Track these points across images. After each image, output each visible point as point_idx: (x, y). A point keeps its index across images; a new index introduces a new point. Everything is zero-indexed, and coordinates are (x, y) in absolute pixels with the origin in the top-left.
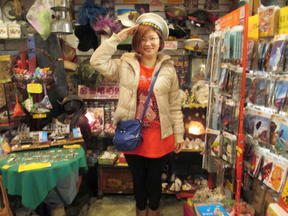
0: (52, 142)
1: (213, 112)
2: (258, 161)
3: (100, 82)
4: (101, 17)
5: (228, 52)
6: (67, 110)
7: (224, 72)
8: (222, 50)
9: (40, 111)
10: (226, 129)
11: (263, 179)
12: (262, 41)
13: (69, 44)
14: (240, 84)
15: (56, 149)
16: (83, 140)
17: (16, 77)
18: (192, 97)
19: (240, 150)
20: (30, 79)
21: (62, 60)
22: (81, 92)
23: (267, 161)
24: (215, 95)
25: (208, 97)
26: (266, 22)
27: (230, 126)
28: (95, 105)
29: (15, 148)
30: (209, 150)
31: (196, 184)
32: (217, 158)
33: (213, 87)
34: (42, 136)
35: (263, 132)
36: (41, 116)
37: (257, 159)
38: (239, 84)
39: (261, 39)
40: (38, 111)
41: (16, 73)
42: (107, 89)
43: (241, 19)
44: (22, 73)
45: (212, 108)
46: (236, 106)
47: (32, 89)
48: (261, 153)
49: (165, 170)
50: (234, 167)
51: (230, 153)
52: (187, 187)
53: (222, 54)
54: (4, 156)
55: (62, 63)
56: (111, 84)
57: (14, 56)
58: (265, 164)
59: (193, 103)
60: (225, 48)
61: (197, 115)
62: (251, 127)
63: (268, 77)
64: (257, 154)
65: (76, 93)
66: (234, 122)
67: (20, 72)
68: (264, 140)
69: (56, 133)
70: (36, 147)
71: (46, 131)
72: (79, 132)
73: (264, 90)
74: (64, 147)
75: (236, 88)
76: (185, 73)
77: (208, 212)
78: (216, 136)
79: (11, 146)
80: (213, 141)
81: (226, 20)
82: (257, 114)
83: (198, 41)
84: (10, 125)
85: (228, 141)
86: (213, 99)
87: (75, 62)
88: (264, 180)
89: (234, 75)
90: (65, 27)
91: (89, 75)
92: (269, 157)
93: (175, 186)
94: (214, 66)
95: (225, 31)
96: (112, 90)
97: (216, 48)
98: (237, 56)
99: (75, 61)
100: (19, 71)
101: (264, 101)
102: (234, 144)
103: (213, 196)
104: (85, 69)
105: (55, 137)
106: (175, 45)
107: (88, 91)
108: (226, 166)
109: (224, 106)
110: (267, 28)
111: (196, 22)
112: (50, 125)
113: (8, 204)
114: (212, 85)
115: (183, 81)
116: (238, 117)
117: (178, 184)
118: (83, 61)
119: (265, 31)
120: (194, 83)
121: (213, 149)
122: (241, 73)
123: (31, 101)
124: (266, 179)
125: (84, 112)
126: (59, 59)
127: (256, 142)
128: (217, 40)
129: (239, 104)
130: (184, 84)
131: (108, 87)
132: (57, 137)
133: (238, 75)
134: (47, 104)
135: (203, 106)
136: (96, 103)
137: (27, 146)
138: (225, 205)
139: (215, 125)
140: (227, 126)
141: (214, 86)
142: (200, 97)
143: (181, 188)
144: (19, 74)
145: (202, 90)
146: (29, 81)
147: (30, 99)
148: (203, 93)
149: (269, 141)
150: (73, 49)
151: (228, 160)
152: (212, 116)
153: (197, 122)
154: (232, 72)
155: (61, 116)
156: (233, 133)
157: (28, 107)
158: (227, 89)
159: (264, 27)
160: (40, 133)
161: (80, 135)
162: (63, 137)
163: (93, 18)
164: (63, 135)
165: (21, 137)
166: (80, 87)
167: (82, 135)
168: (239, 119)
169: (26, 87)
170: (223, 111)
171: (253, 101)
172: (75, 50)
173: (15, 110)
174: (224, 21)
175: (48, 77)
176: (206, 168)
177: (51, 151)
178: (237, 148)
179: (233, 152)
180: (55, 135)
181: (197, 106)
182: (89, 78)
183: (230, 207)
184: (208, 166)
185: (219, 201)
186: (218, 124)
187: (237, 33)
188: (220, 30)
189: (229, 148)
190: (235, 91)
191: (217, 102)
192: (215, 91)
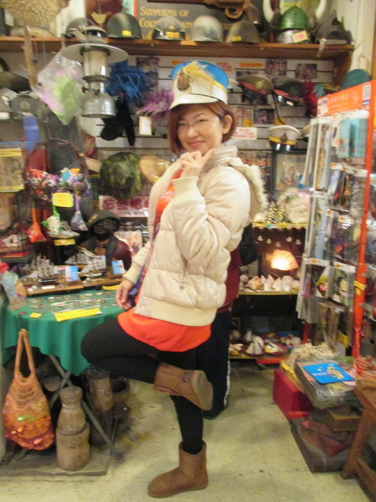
0: (85, 282)
1: (316, 234)
3: (137, 191)
5: (347, 148)
6: (98, 233)
7: (336, 175)
8: (334, 144)
9: (65, 235)
10: (340, 257)
13: (83, 129)
14: (363, 193)
15: (94, 291)
17: (33, 182)
18: (280, 213)
20: (56, 185)
22: (104, 205)
24: (320, 210)
25: (307, 214)
27: (346, 253)
28: (127, 227)
29: (34, 289)
30: (313, 289)
32: (323, 300)
33: (317, 198)
34: (70, 272)
36: (64, 243)
38: (361, 194)
40: (62, 234)
41: (31, 176)
42: (146, 201)
43: (365, 101)
44: (41, 176)
45: (315, 229)
46: (354, 226)
47: (60, 201)
49: (235, 325)
50: (351, 310)
51: (345, 292)
52: (273, 348)
53: (333, 149)
54: (23, 301)
59: (282, 222)
60: (341, 142)
61: (289, 240)
66: (352, 247)
67: (38, 175)
69: (90, 268)
70: (62, 288)
71: (72, 265)
72: (121, 266)
74: (104, 288)
75: (356, 199)
77: (320, 372)
78: (321, 269)
79: (27, 287)
80: (319, 275)
81: (338, 100)
83: (286, 129)
85: (342, 275)
86: (318, 216)
87: (94, 158)
89: (353, 181)
91: (121, 179)
93: (254, 347)
94: (319, 166)
95: (339, 117)
97: (323, 140)
100: (36, 174)
102: (355, 276)
104: (115, 170)
105: (88, 273)
106: (253, 133)
107: (115, 205)
108: (338, 310)
109: (335, 224)
111: (285, 99)
112: (76, 256)
114: (317, 195)
116: (358, 240)
117: (259, 344)
120: (280, 193)
121: (319, 286)
122: (365, 178)
123: (57, 219)
126: (81, 155)
128: (324, 129)
129: (359, 222)
131: (146, 198)
132: (91, 273)
133: (360, 180)
134: (79, 225)
135: (298, 227)
136: (129, 223)
137: (51, 288)
139: (319, 252)
141: (319, 196)
142: (292, 213)
143: (263, 350)
144: (37, 177)
145: (294, 203)
146: (55, 189)
147: (56, 216)
148: (297, 206)
150: (91, 137)
151: (342, 301)
152: (315, 239)
153: (284, 251)
154: (350, 176)
155: (87, 242)
156: (348, 263)
157: (54, 228)
158: (341, 200)
160: (67, 269)
161: (123, 271)
162: (100, 274)
164: (99, 272)
165: (40, 274)
166: (101, 198)
168: (359, 245)
169: (50, 197)
170: (334, 232)
172: (95, 139)
173: (32, 232)
174: (334, 100)
175: (80, 183)
176: (304, 317)
177: (87, 295)
178: (357, 283)
179: (350, 290)
180: (88, 271)
181: (289, 227)
182: (122, 184)
184: (307, 314)
185: (330, 359)
186: (325, 252)
187: (361, 120)
188: (326, 115)
189: (344, 285)
190: (355, 203)
191: (324, 219)
192: (320, 203)
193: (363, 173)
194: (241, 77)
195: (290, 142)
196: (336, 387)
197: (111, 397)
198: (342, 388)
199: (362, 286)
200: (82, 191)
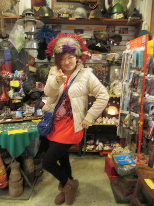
0: (24, 118)
1: (124, 100)
2: (151, 130)
5: (135, 63)
6: (32, 98)
7: (132, 75)
8: (131, 62)
9: (17, 98)
10: (133, 110)
13: (30, 54)
17: (3, 76)
18: (111, 91)
19: (141, 123)
22: (38, 86)
24: (126, 90)
25: (121, 91)
27: (135, 108)
29: (2, 121)
30: (121, 124)
31: (112, 146)
32: (126, 128)
33: (124, 85)
34: (18, 114)
36: (17, 101)
37: (151, 128)
38: (141, 83)
41: (2, 74)
43: (143, 43)
44: (6, 74)
45: (124, 98)
46: (139, 97)
47: (13, 84)
48: (153, 125)
49: (92, 138)
50: (137, 133)
51: (135, 125)
52: (107, 148)
53: (131, 64)
55: (28, 67)
59: (111, 94)
60: (133, 61)
61: (114, 102)
62: (147, 109)
64: (151, 126)
66: (138, 106)
69: (27, 112)
70: (14, 120)
71: (20, 111)
72: (40, 112)
74: (33, 121)
75: (139, 85)
77: (122, 160)
78: (125, 115)
80: (125, 118)
81: (133, 43)
82: (151, 101)
83: (115, 55)
85: (134, 118)
86: (125, 92)
89: (138, 77)
90: (34, 45)
91: (45, 75)
93: (99, 147)
94: (125, 71)
95: (133, 50)
97: (127, 60)
98: (141, 66)
99: (34, 66)
102: (138, 119)
104: (42, 71)
105: (26, 114)
106: (100, 57)
107: (43, 86)
108: (132, 133)
109: (132, 96)
111: (113, 43)
112: (22, 107)
114: (124, 83)
116: (140, 103)
117: (101, 146)
118: (39, 66)
120: (111, 82)
121: (124, 122)
122: (143, 76)
123: (12, 92)
126: (27, 65)
127: (150, 118)
128: (127, 55)
129: (141, 95)
133: (141, 77)
134: (22, 94)
135: (118, 97)
137: (10, 120)
138: (131, 156)
139: (125, 108)
140: (133, 108)
142: (116, 91)
143: (103, 148)
144: (4, 74)
145: (117, 86)
146: (12, 79)
147: (12, 90)
148: (118, 88)
150: (33, 58)
151: (133, 129)
152: (124, 102)
153: (113, 107)
154: (137, 75)
155: (28, 102)
156: (136, 113)
157: (11, 95)
158: (133, 86)
160: (17, 112)
161: (41, 114)
162: (31, 115)
163: (48, 38)
165: (5, 114)
166: (37, 83)
168: (141, 105)
169: (10, 83)
170: (131, 99)
171: (149, 93)
172: (35, 59)
173: (2, 97)
176: (119, 135)
178: (139, 122)
179: (137, 124)
181: (114, 96)
182: (44, 77)
183: (135, 157)
184: (120, 134)
185: (128, 154)
186: (128, 108)
187: (141, 51)
188: (129, 49)
189: (134, 122)
190: (139, 87)
191: (127, 93)
192: (126, 87)
193: (142, 74)
194: (95, 33)
195: (116, 61)
196: (128, 166)
197: (33, 167)
198: (130, 167)
200: (24, 80)
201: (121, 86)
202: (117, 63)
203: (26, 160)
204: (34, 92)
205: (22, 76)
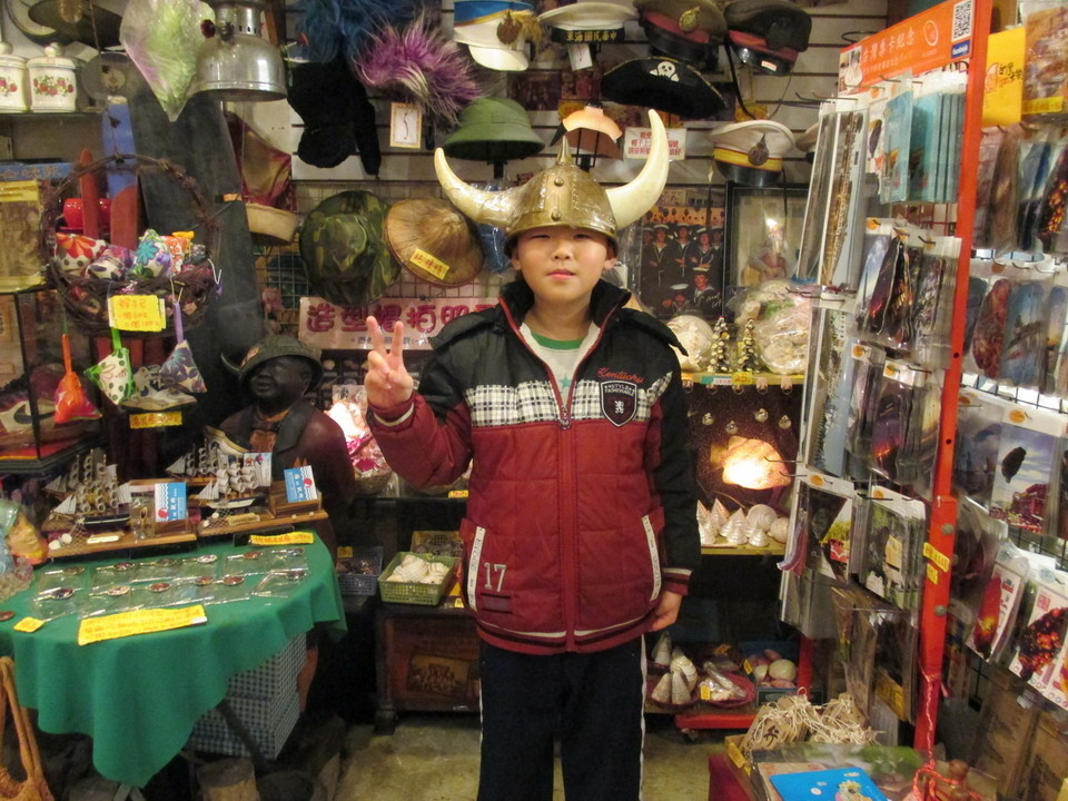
0: (206, 523)
1: (826, 404)
2: (1009, 601)
3: (383, 286)
4: (391, 31)
5: (904, 177)
6: (259, 394)
7: (879, 249)
8: (872, 168)
9: (156, 402)
10: (884, 475)
11: (1027, 673)
12: (1036, 131)
13: (263, 136)
14: (946, 301)
15: (222, 548)
16: (323, 514)
17: (64, 267)
18: (741, 345)
19: (941, 561)
20: (119, 275)
21: (240, 199)
22: (310, 321)
23: (1045, 602)
24: (837, 343)
25: (806, 349)
26: (1055, 57)
27: (900, 463)
29: (63, 545)
30: (814, 553)
31: (752, 677)
32: (839, 583)
33: (828, 311)
34: (166, 498)
35: (1031, 490)
36: (160, 421)
37: (1004, 593)
38: (941, 304)
39: (1032, 126)
40: (151, 400)
41: (61, 252)
42: (413, 310)
43: (956, 46)
44: (88, 253)
45: (822, 391)
46: (925, 390)
47: (127, 315)
48: (1022, 571)
50: (913, 622)
51: (898, 569)
52: (718, 689)
53: (871, 179)
54: (20, 577)
55: (238, 210)
56: (427, 294)
57: (54, 183)
58: (1037, 614)
59: (744, 369)
60: (890, 160)
61: (761, 416)
62: (980, 468)
63: (1057, 273)
64: (1006, 576)
65: (289, 329)
66: (916, 448)
67: (79, 250)
68: (1035, 522)
69: (220, 485)
70: (138, 540)
71: (179, 477)
72: (308, 481)
73: (1039, 327)
74: (254, 539)
75: (929, 319)
76: (713, 251)
78: (836, 503)
79: (45, 537)
80: (831, 521)
81: (887, 48)
82: (1007, 420)
83: (764, 130)
84: (39, 458)
85: (891, 522)
86: (830, 359)
87: (288, 208)
88: (1035, 675)
89: (921, 266)
90: (255, 69)
91: (342, 258)
92: (1054, 586)
93: (670, 684)
94: (832, 226)
95: (887, 91)
96: (428, 317)
97: (844, 157)
98: (940, 192)
99: (288, 201)
100: (74, 244)
101: (1038, 371)
102: (918, 533)
103: (828, 732)
104: (326, 233)
105: (216, 501)
106: (677, 143)
107: (338, 320)
108: (878, 618)
109: (875, 384)
110: (1058, 83)
111: (758, 56)
112: (197, 455)
113: (38, 768)
114: (828, 302)
115: (707, 284)
116: (933, 430)
117: (683, 677)
118: (317, 204)
119: (1050, 93)
120: (746, 293)
121: (827, 547)
122: (952, 260)
123: (122, 363)
124: (1040, 674)
125: (325, 402)
126: (230, 197)
127: (1001, 527)
128: (848, 127)
129: (938, 380)
130: (706, 294)
131: (414, 305)
132: (225, 500)
133: (941, 266)
134: (185, 376)
135: (786, 383)
137: (109, 539)
138: (877, 768)
139: (833, 455)
141: (835, 306)
142: (773, 346)
143: (695, 691)
144: (75, 255)
145: (779, 320)
146: (116, 285)
147: (120, 356)
148: (784, 329)
149: (1054, 526)
150: (280, 154)
151: (889, 594)
152: (825, 420)
153: (754, 442)
154: (914, 253)
155: (236, 419)
156: (906, 491)
157: (111, 386)
158: (889, 319)
159: (1048, 75)
160: (160, 488)
161: (313, 494)
162: (250, 502)
163: (361, 35)
164: (247, 496)
165: (84, 502)
166: (305, 302)
167: (320, 494)
168: (940, 440)
169: (104, 308)
170: (871, 404)
171: (990, 366)
172: (289, 160)
173: (61, 396)
174: (879, 49)
175: (190, 268)
176: (794, 620)
177: (204, 559)
178: (928, 549)
179: (910, 564)
180: (217, 496)
181: (761, 381)
182: (343, 269)
183: (899, 778)
184: (802, 612)
185: (851, 755)
186: (847, 455)
187: (944, 99)
188: (861, 88)
189: (895, 549)
190: (926, 330)
191: (846, 368)
192: (837, 324)
193: (949, 246)
195: (770, 165)
199: (943, 561)
200: (196, 291)
201: (809, 317)
202: (781, 179)
203: (212, 791)
204: (272, 362)
205: (187, 260)
